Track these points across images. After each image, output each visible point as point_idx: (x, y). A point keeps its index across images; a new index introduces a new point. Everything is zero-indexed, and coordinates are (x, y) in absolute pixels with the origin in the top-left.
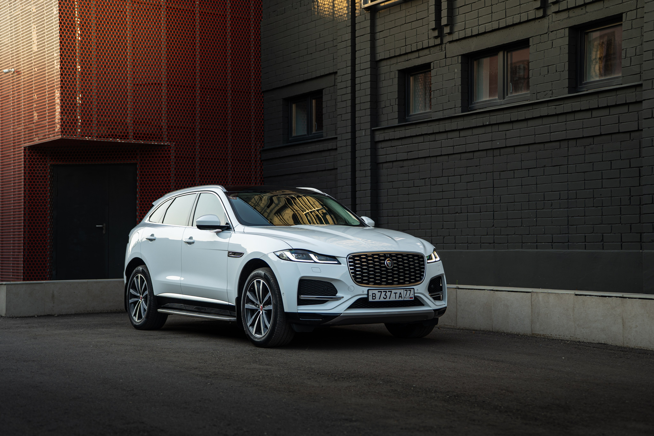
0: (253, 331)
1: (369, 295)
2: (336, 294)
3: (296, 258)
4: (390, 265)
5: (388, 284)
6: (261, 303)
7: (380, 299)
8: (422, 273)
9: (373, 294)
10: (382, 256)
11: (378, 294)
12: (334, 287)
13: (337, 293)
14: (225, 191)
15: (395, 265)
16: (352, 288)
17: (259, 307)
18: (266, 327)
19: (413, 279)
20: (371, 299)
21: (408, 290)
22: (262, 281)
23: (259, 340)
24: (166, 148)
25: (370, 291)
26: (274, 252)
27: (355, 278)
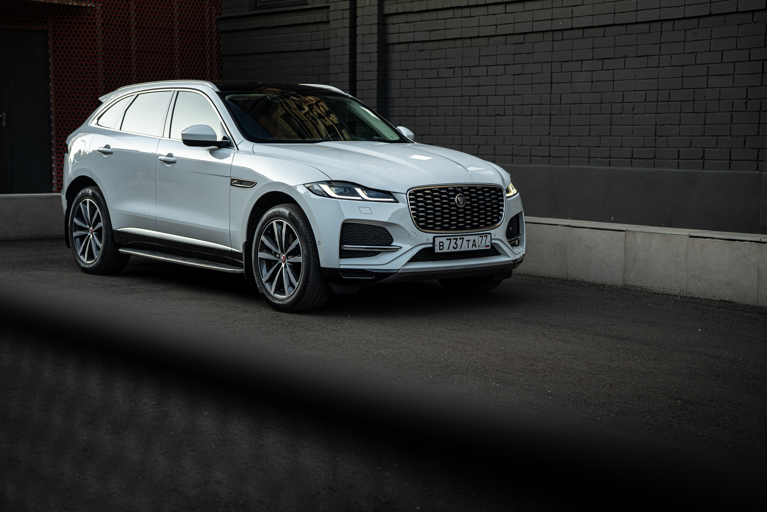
0: (271, 289)
1: (436, 244)
2: (392, 243)
3: (336, 193)
4: (461, 203)
5: (459, 228)
6: (282, 251)
7: (448, 249)
8: (501, 213)
9: (440, 242)
10: (451, 191)
11: (446, 243)
12: (389, 233)
13: (393, 241)
14: (218, 90)
15: (467, 203)
16: (413, 235)
17: (279, 258)
18: (291, 285)
19: (489, 221)
20: (437, 250)
21: (484, 235)
22: (285, 223)
23: (281, 303)
24: (90, 11)
25: (436, 239)
26: (304, 184)
27: (417, 221)
